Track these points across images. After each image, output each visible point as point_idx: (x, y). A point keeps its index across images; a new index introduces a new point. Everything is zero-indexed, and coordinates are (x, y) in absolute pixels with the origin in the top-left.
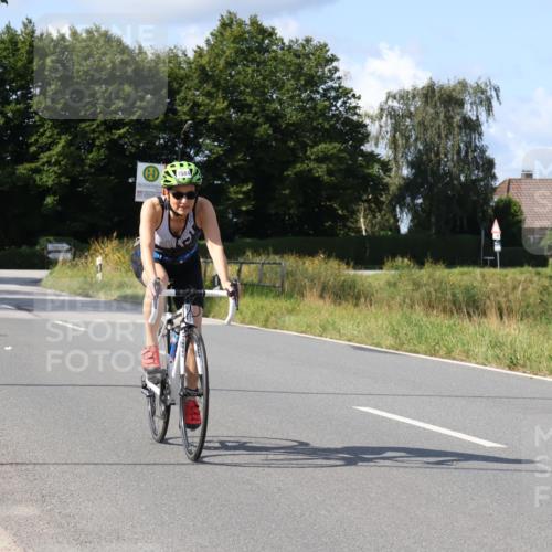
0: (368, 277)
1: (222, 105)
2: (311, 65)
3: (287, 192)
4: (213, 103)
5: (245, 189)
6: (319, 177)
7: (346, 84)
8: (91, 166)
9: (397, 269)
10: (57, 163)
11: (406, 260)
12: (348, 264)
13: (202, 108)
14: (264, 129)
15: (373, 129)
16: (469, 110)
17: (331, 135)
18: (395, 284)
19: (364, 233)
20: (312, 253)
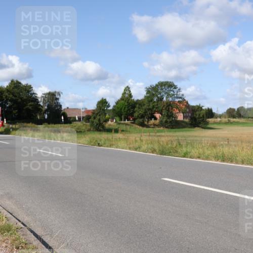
2: (28, 88)
3: (24, 111)
4: (10, 96)
5: (16, 111)
6: (30, 109)
7: (35, 92)
9: (45, 125)
12: (36, 124)
13: (8, 97)
14: (20, 100)
15: (39, 100)
16: (57, 97)
17: (32, 101)
19: (39, 119)
20: (29, 123)
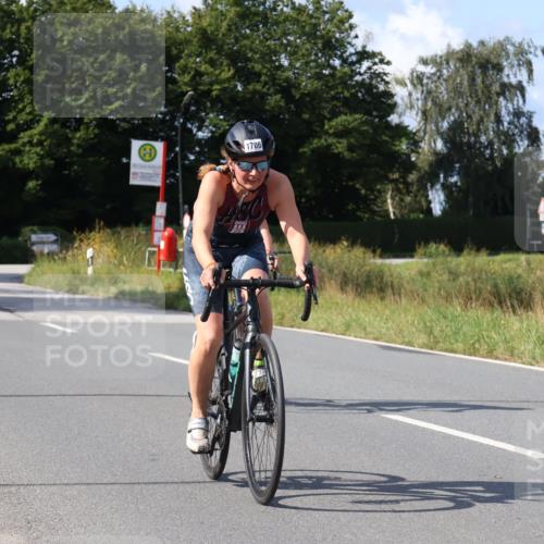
0: (397, 266)
1: (227, 73)
3: (302, 171)
4: (217, 72)
6: (339, 153)
8: (79, 146)
9: (430, 256)
10: (40, 143)
11: (442, 247)
12: (374, 252)
13: (205, 77)
14: (275, 100)
17: (351, 105)
18: (428, 274)
19: (392, 216)
20: (334, 241)
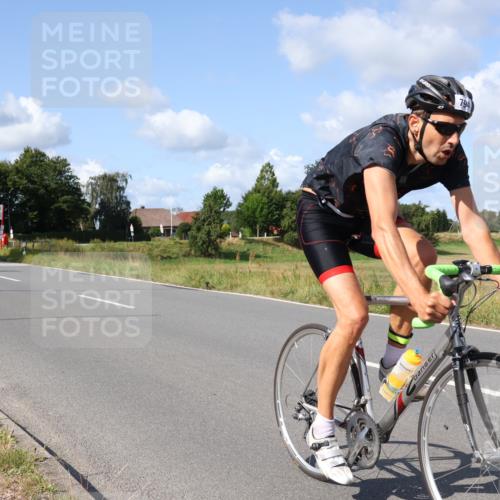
2: (60, 166)
3: (52, 215)
5: (35, 213)
6: (64, 209)
7: (74, 174)
9: (95, 243)
12: (76, 242)
14: (42, 191)
16: (121, 184)
17: (68, 193)
19: (82, 230)
